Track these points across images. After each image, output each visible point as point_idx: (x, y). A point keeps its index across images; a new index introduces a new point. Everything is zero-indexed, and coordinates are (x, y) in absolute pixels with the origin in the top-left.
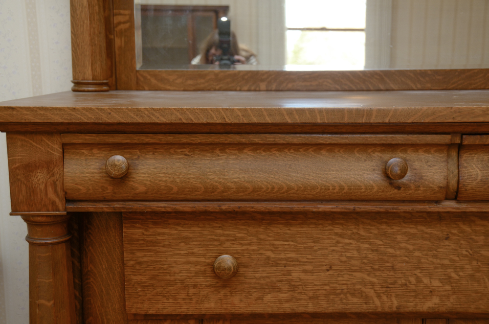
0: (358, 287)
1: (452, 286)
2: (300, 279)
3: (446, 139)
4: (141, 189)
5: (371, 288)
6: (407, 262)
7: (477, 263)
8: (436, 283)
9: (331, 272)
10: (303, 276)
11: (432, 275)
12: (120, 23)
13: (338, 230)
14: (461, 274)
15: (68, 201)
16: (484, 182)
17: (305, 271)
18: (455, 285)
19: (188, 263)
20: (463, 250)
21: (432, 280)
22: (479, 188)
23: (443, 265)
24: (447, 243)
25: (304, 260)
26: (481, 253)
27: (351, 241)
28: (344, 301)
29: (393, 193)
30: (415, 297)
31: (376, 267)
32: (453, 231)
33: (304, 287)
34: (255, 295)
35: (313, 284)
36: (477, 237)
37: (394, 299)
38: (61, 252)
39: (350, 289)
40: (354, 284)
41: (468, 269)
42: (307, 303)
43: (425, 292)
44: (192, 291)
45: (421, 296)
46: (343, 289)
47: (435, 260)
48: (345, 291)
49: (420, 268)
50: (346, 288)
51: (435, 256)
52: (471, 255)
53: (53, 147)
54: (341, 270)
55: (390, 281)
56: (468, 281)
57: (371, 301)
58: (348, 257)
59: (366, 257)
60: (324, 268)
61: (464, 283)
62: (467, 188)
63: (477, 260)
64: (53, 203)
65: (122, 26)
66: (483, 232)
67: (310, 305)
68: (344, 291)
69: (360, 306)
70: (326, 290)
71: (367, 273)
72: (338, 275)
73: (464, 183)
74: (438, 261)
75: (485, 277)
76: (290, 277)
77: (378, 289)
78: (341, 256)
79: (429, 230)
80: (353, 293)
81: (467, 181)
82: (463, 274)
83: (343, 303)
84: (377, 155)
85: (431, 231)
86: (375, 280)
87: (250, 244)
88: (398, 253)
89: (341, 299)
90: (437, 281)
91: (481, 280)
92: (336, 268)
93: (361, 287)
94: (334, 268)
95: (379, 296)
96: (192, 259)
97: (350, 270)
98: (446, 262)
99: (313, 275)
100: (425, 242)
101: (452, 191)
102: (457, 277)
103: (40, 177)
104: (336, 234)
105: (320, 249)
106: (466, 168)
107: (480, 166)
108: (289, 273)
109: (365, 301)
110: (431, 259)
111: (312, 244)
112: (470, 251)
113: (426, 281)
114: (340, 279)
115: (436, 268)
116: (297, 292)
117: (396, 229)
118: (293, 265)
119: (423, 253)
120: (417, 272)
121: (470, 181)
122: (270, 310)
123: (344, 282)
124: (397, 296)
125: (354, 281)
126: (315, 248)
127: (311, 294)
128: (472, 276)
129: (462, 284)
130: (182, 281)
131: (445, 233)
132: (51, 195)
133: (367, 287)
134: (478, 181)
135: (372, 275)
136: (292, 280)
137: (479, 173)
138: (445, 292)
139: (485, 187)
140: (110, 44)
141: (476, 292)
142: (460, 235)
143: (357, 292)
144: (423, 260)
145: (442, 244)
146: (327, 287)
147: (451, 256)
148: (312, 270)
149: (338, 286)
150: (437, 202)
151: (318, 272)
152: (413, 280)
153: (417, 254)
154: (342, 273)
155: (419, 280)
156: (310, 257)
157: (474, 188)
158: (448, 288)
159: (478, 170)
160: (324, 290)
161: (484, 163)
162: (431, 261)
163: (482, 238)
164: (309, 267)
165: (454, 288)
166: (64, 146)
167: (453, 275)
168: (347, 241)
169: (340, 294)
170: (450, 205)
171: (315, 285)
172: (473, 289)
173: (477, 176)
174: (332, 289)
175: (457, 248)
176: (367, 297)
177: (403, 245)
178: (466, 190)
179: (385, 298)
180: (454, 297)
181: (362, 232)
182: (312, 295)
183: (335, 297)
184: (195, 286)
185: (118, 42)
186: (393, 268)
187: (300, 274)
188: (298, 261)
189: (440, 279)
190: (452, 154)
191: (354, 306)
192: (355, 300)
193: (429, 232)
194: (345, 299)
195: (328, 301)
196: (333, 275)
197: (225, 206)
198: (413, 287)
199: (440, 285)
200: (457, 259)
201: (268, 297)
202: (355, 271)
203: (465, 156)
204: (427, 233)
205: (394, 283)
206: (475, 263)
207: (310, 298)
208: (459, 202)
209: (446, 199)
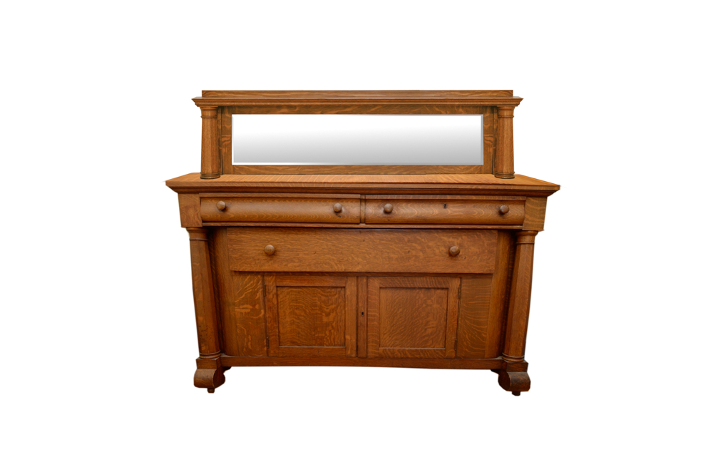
1: (367, 261)
2: (303, 257)
3: (359, 196)
4: (232, 216)
5: (333, 261)
6: (348, 251)
7: (377, 252)
8: (360, 260)
11: (358, 256)
12: (225, 141)
13: (318, 237)
15: (203, 221)
17: (305, 254)
19: (255, 250)
20: (371, 246)
21: (358, 258)
22: (373, 217)
24: (364, 243)
25: (304, 249)
26: (378, 247)
27: (324, 242)
29: (337, 219)
30: (352, 265)
31: (335, 253)
32: (366, 238)
33: (305, 260)
34: (284, 264)
35: (308, 260)
36: (376, 241)
37: (343, 266)
38: (203, 244)
39: (325, 262)
41: (373, 254)
42: (306, 268)
43: (356, 263)
44: (257, 261)
45: (354, 265)
49: (353, 253)
51: (359, 248)
52: (374, 248)
53: (196, 198)
54: (320, 254)
55: (340, 258)
56: (373, 259)
57: (333, 267)
58: (323, 248)
59: (330, 249)
60: (313, 253)
62: (368, 217)
63: (377, 250)
64: (197, 222)
65: (226, 143)
66: (378, 238)
67: (308, 268)
68: (322, 262)
69: (328, 269)
71: (331, 255)
72: (319, 256)
74: (361, 250)
75: (380, 257)
77: (336, 262)
78: (320, 248)
79: (356, 238)
80: (326, 264)
81: (368, 214)
82: (371, 256)
83: (321, 267)
84: (331, 203)
86: (335, 258)
87: (281, 242)
88: (344, 247)
91: (379, 259)
93: (329, 261)
94: (317, 253)
95: (336, 265)
96: (257, 248)
97: (324, 254)
98: (364, 251)
99: (308, 256)
100: (355, 242)
101: (363, 219)
102: (369, 257)
103: (191, 212)
106: (368, 209)
108: (298, 255)
109: (330, 267)
111: (307, 243)
112: (373, 246)
113: (356, 259)
115: (360, 253)
116: (302, 262)
117: (342, 236)
118: (300, 251)
119: (354, 247)
120: (352, 255)
121: (370, 215)
122: (291, 270)
123: (322, 259)
125: (326, 259)
126: (309, 244)
127: (308, 264)
128: (375, 257)
129: (371, 260)
130: (253, 258)
131: (363, 239)
132: (196, 219)
133: (331, 261)
135: (333, 256)
136: (299, 258)
138: (364, 263)
140: (220, 151)
141: (377, 263)
142: (369, 239)
144: (354, 250)
145: (362, 243)
147: (366, 248)
149: (319, 260)
150: (358, 224)
151: (310, 255)
152: (350, 258)
153: (352, 247)
155: (353, 258)
156: (306, 248)
160: (313, 262)
162: (358, 250)
163: (378, 240)
164: (307, 252)
166: (201, 198)
167: (367, 256)
168: (322, 241)
169: (320, 264)
170: (363, 225)
171: (310, 260)
172: (375, 262)
173: (373, 212)
174: (317, 261)
175: (368, 245)
176: (331, 265)
177: (346, 243)
179: (339, 265)
180: (368, 265)
181: (328, 238)
183: (318, 265)
184: (258, 259)
185: (224, 150)
186: (342, 253)
187: (303, 255)
188: (302, 249)
189: (362, 258)
190: (362, 203)
191: (326, 269)
192: (327, 266)
195: (315, 267)
196: (317, 256)
197: (268, 224)
198: (351, 261)
199: (362, 260)
200: (368, 249)
201: (289, 265)
202: (326, 254)
203: (368, 204)
205: (343, 259)
208: (367, 224)
209: (361, 223)
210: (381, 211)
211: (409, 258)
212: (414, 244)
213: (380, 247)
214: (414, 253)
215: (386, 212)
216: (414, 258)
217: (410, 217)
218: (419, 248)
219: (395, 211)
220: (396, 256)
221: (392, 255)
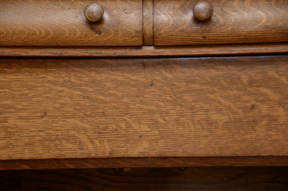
0: (72, 133)
1: (159, 131)
2: (16, 126)
5: (84, 134)
6: (117, 108)
7: (181, 108)
8: (145, 128)
9: (45, 119)
10: (19, 123)
11: (140, 120)
13: (50, 77)
14: (167, 118)
16: (175, 26)
17: (20, 118)
18: (162, 129)
20: (168, 96)
21: (140, 125)
22: (171, 32)
23: (149, 110)
24: (153, 90)
25: (20, 107)
26: (184, 98)
27: (64, 88)
28: (59, 147)
29: (94, 37)
30: (126, 142)
31: (88, 113)
32: (156, 78)
33: (20, 133)
35: (29, 131)
36: (179, 83)
37: (106, 144)
39: (65, 135)
40: (68, 130)
41: (173, 113)
42: (23, 150)
43: (135, 137)
45: (131, 141)
46: (57, 136)
47: (142, 106)
48: (60, 137)
49: (129, 113)
50: (60, 134)
51: (142, 102)
52: (175, 100)
54: (55, 116)
55: (101, 126)
56: (174, 126)
57: (85, 147)
58: (61, 104)
59: (78, 104)
60: (39, 114)
61: (170, 127)
62: (160, 32)
63: (181, 105)
66: (184, 78)
67: (26, 151)
68: (58, 137)
69: (74, 151)
70: (41, 136)
71: (80, 119)
72: (53, 121)
73: (158, 28)
74: (145, 107)
75: (189, 121)
76: (6, 124)
77: (91, 134)
78: (55, 102)
79: (135, 78)
80: (68, 139)
81: (160, 26)
82: (169, 119)
83: (58, 149)
84: (79, 4)
85: (137, 79)
86: (87, 126)
88: (108, 99)
89: (56, 145)
90: (146, 126)
91: (186, 124)
92: (50, 115)
93: (75, 133)
94: (48, 114)
95: (92, 142)
97: (64, 117)
98: (153, 107)
99: (28, 122)
100: (132, 89)
101: (149, 36)
102: (164, 122)
104: (49, 82)
105: (34, 96)
106: (159, 14)
107: (171, 13)
108: (5, 120)
109: (79, 147)
110: (138, 105)
111: (27, 92)
112: (173, 96)
113: (135, 126)
114: (54, 125)
115: (144, 113)
116: (13, 138)
117: (104, 76)
118: (9, 112)
119: (131, 99)
120: (127, 117)
121: (163, 26)
123: (59, 128)
124: (109, 141)
125: (68, 127)
126: (30, 95)
127: (26, 140)
128: (177, 121)
129: (168, 128)
131: (150, 80)
133: (80, 133)
134: (169, 25)
135: (85, 121)
136: (8, 127)
137: (171, 19)
138: (154, 137)
139: (176, 31)
141: (182, 136)
142: (164, 81)
143: (71, 138)
144: (131, 106)
145: (148, 90)
146: (42, 134)
147: (157, 102)
148: (28, 117)
149: (52, 132)
150: (138, 47)
151: (34, 119)
152: (123, 125)
153: (125, 100)
154: (56, 120)
155: (129, 126)
156: (25, 104)
157: (167, 32)
158: (156, 132)
159: (170, 17)
160: (39, 136)
161: (175, 11)
162: (138, 107)
163: (184, 84)
164: (25, 114)
165: (162, 133)
167: (160, 120)
168: (60, 88)
169: (55, 140)
170: (148, 50)
171: (31, 131)
172: (179, 133)
173: (169, 21)
174: (48, 135)
175: (161, 94)
176: (81, 142)
177: (112, 92)
178: (160, 34)
179: (97, 143)
180: (162, 141)
181: (74, 80)
182: (28, 142)
183: (51, 143)
186: (104, 114)
187: (16, 120)
188: (13, 107)
189: (148, 124)
190: (148, 4)
191: (69, 152)
192: (69, 146)
193: (135, 79)
194: (59, 145)
195: (44, 147)
196: (48, 121)
198: (124, 132)
199: (149, 129)
200: (162, 104)
202: (69, 117)
203: (158, 5)
204: (133, 80)
205: (106, 128)
206: (178, 108)
207: (26, 144)
208: (157, 47)
209: (144, 44)
210: (189, 17)
211: (255, 122)
212: (263, 90)
213: (188, 98)
214: (264, 109)
215: (197, 20)
216: (264, 122)
217: (250, 29)
218: (275, 97)
219: (217, 17)
220: (225, 118)
221: (215, 117)
